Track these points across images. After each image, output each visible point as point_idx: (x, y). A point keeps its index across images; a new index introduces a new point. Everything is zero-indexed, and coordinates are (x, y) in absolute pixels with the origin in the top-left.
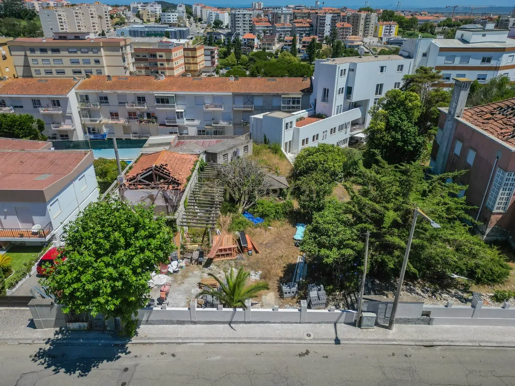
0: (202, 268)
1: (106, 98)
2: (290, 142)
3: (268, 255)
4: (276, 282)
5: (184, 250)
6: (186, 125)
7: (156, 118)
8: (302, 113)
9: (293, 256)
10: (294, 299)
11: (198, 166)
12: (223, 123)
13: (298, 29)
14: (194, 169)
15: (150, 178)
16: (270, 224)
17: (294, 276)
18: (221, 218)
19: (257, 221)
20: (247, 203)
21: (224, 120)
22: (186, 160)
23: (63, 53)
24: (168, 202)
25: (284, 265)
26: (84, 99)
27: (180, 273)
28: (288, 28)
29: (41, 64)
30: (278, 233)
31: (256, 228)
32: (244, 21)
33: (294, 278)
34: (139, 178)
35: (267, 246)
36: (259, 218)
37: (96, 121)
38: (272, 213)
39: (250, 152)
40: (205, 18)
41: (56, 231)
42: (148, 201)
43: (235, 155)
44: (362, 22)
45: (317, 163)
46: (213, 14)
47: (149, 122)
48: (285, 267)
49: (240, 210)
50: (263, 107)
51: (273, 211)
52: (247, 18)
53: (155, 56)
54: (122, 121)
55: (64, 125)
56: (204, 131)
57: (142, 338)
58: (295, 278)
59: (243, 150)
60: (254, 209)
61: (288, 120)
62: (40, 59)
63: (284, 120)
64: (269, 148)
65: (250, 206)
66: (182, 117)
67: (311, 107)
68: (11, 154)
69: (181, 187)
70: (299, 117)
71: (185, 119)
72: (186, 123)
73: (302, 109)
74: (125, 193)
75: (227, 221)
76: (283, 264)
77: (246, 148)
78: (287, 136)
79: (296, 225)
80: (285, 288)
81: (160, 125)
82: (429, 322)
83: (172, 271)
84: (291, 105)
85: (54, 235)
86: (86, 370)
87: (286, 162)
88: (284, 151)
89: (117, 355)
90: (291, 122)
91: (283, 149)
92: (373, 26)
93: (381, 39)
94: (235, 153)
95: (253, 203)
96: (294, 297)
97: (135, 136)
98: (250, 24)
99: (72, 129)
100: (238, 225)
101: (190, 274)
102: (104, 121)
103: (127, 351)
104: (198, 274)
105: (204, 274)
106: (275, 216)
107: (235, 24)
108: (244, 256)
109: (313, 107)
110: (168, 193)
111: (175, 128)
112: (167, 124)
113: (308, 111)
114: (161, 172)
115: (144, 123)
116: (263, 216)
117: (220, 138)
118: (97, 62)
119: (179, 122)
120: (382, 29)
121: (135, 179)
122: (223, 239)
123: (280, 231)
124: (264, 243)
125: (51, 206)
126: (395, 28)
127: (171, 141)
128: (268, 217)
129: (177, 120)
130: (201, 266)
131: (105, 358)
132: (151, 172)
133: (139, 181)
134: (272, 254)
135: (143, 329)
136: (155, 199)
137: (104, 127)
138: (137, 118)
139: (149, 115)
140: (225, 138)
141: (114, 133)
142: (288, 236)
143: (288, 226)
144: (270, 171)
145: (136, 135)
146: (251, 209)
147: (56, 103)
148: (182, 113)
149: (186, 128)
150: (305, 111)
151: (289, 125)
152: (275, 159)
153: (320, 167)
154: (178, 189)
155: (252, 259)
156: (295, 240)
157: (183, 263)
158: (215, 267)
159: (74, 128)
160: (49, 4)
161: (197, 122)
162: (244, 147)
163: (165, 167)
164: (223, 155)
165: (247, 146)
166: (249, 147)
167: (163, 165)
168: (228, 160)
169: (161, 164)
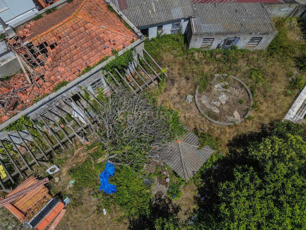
43: (228, 44)
59: (248, 40)
77: (256, 39)
94: (228, 42)
162: (252, 38)
163: (48, 48)
164: (204, 39)
165: (262, 38)
166: (263, 40)
167: (47, 45)
168: (211, 45)
169: (45, 43)
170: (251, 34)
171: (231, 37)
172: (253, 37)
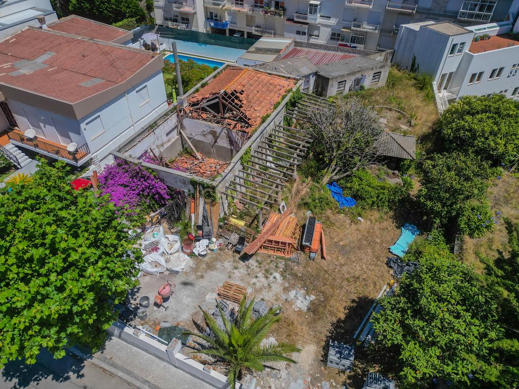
0: (237, 259)
2: (451, 74)
3: (338, 268)
4: (329, 327)
6: (319, 24)
7: (284, 10)
8: (488, 28)
9: (375, 284)
10: (342, 374)
11: (287, 100)
12: (366, 27)
14: (279, 103)
15: (215, 107)
16: (363, 213)
17: (362, 324)
18: (296, 184)
19: (345, 202)
20: (340, 170)
21: (369, 23)
22: (275, 86)
24: (233, 146)
25: (354, 297)
27: (206, 259)
30: (369, 232)
31: (339, 213)
33: (359, 329)
34: (204, 104)
35: (343, 250)
36: (349, 197)
37: (219, 5)
38: (371, 197)
39: (382, 82)
41: (95, 154)
42: (210, 137)
43: (358, 84)
45: (475, 134)
47: (275, 14)
48: (353, 301)
49: (326, 180)
50: (430, 9)
51: (373, 194)
54: (246, 9)
55: (186, 7)
56: (339, 35)
57: (104, 360)
58: (362, 330)
59: (371, 77)
60: (347, 181)
61: (457, 40)
63: (451, 38)
64: (415, 79)
65: (342, 176)
66: (315, 12)
67: (508, 19)
68: (80, 41)
69: (249, 130)
70: (482, 35)
71: (319, 15)
72: (319, 20)
73: (491, 22)
74: (184, 121)
75: (302, 190)
76: (355, 292)
77: (377, 75)
78: (449, 64)
79: (403, 226)
80: (333, 355)
81: (288, 20)
83: (197, 253)
84: (477, 12)
85: (91, 159)
87: (431, 107)
88: (435, 87)
89: (68, 373)
90: (463, 44)
91: (435, 84)
94: (358, 82)
95: (348, 173)
96: (344, 372)
97: (257, 31)
99: (193, 12)
100: (315, 202)
101: (219, 265)
102: (227, 6)
103: (81, 374)
104: (228, 269)
105: (235, 271)
106: (373, 202)
108: (302, 257)
109: (512, 20)
110: (234, 135)
111: (304, 26)
112: (296, 19)
113: (500, 26)
114: (230, 103)
115: (269, 14)
116: (357, 197)
117: (350, 52)
119: (310, 19)
121: (198, 104)
122: (283, 224)
123: (373, 228)
124: (341, 243)
125: (87, 124)
127: (283, 47)
128: (363, 201)
129: (309, 16)
130: (238, 256)
131: (52, 373)
132: (217, 100)
133: (203, 108)
134: (345, 268)
136: (218, 137)
137: (226, 14)
138: (262, 7)
139: (277, 5)
140: (355, 53)
141: (236, 24)
142: (382, 242)
143: (390, 224)
144: (399, 119)
145: (258, 29)
146: (342, 181)
148: (316, 6)
149: (318, 28)
150: (495, 24)
151: (458, 47)
152: (416, 100)
153: (479, 142)
154: (245, 132)
156: (392, 253)
157: (215, 246)
158: (255, 264)
159: (195, 10)
161: (333, 22)
162: (374, 74)
163: (238, 94)
164: (339, 83)
165: (380, 72)
166: (382, 74)
167: (237, 92)
168: (344, 90)
169: (235, 91)
170: (373, 69)
171: (359, 76)
172: (375, 72)
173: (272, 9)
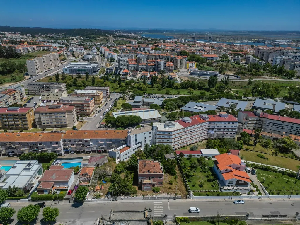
1: (70, 140)
2: (119, 157)
3: (105, 190)
4: (105, 195)
5: (91, 190)
7: (84, 145)
12: (104, 146)
13: (149, 67)
14: (93, 172)
16: (107, 183)
18: (98, 182)
23: (53, 115)
26: (64, 141)
27: (90, 194)
28: (144, 66)
29: (45, 118)
31: (104, 184)
32: (124, 62)
37: (67, 146)
39: (108, 161)
40: (106, 55)
42: (84, 179)
43: (104, 163)
44: (179, 62)
46: (110, 54)
49: (102, 180)
50: (115, 142)
52: (125, 61)
53: (83, 105)
54: (74, 146)
56: (98, 148)
57: (85, 204)
60: (104, 180)
62: (44, 117)
64: (113, 159)
69: (91, 177)
82: (123, 200)
86: (78, 207)
87: (116, 164)
91: (116, 159)
92: (184, 64)
93: (188, 69)
96: (107, 197)
98: (127, 63)
100: (101, 184)
102: (69, 146)
103: (83, 205)
104: (93, 194)
106: (108, 181)
107: (120, 63)
110: (88, 178)
111: (90, 148)
112: (87, 147)
113: (126, 145)
115: (81, 147)
116: (106, 181)
118: (65, 120)
120: (189, 65)
122: (98, 187)
123: (109, 184)
124: (105, 187)
126: (195, 64)
127: (89, 158)
130: (93, 192)
131: (80, 206)
135: (85, 202)
137: (69, 148)
138: (79, 145)
139: (82, 144)
141: (72, 149)
144: (111, 168)
145: (78, 150)
147: (57, 143)
148: (92, 144)
152: (113, 163)
155: (102, 191)
157: (90, 192)
158: (96, 193)
159: (61, 149)
160: (27, 48)
161: (96, 146)
168: (102, 165)
173: (82, 145)
